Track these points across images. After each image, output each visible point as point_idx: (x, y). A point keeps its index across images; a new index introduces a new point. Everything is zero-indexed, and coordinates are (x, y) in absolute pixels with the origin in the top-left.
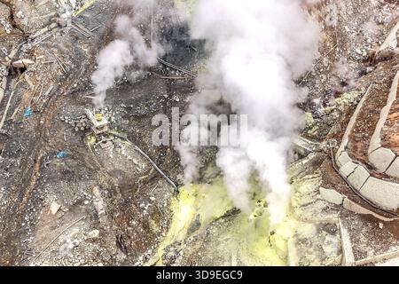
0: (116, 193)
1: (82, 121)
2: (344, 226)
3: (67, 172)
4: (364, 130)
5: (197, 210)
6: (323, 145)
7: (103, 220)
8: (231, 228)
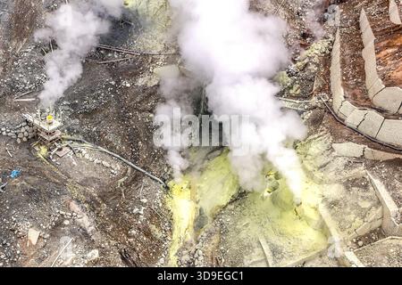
0: (98, 205)
1: (23, 130)
2: (375, 177)
3: (32, 191)
4: (354, 77)
5: (197, 203)
6: (314, 101)
7: (97, 237)
8: (246, 212)
